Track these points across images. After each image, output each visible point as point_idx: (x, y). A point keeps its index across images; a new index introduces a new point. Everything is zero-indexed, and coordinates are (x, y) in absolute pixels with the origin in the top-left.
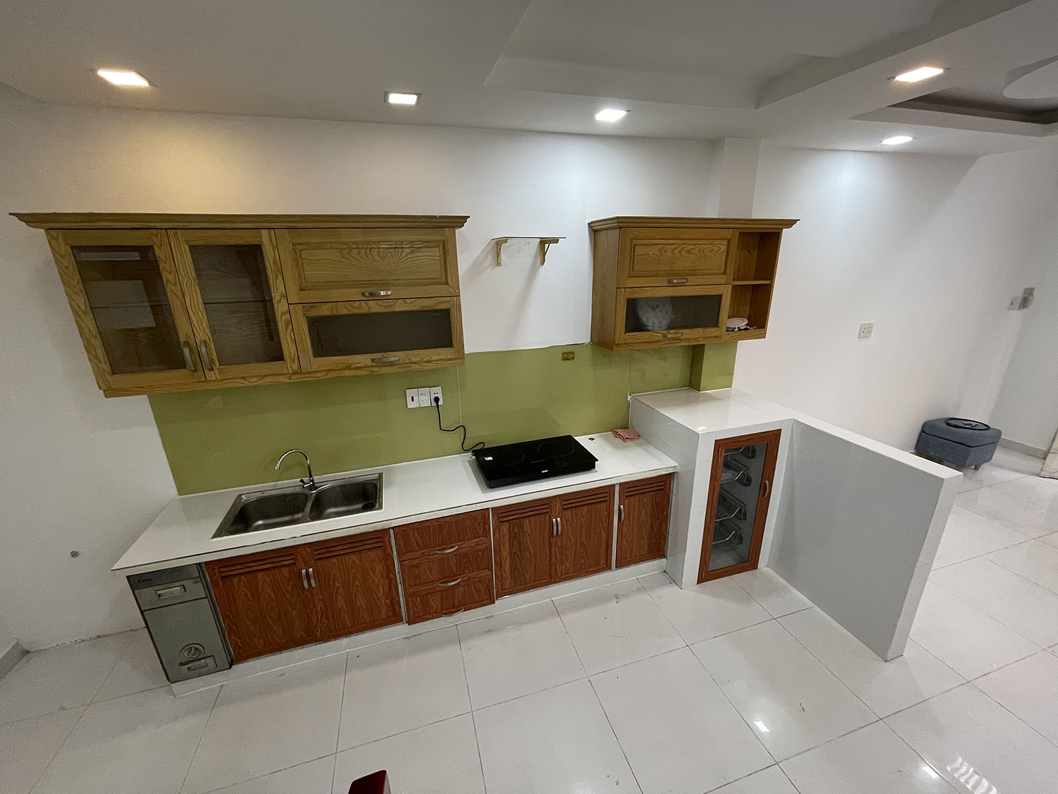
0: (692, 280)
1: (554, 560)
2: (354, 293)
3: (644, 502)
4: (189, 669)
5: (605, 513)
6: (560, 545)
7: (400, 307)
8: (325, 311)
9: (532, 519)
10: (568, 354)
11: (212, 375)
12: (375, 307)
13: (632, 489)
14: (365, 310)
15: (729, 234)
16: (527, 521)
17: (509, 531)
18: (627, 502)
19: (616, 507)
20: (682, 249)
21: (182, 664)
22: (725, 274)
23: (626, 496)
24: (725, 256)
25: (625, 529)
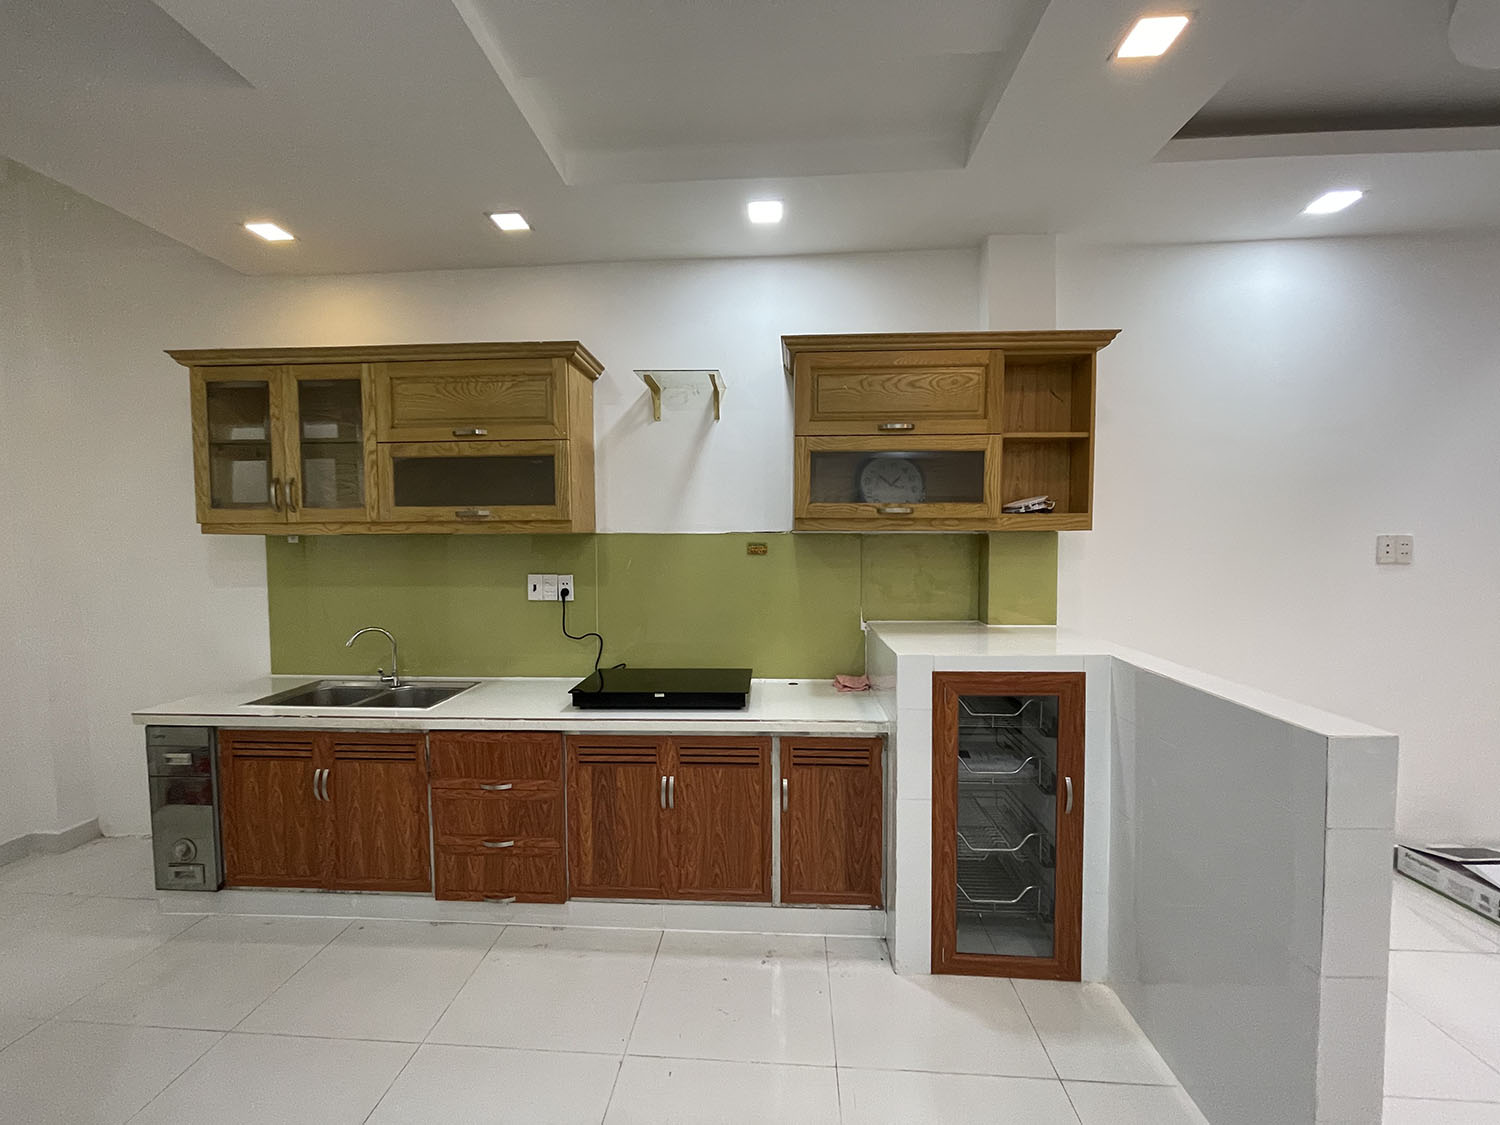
0: (922, 426)
1: (665, 852)
2: (446, 433)
3: (831, 784)
4: (177, 874)
5: (757, 787)
6: (675, 827)
7: (495, 450)
8: (412, 452)
9: (630, 768)
10: (757, 546)
11: (293, 517)
12: (467, 450)
13: (804, 750)
14: (455, 453)
15: (984, 357)
16: (621, 769)
17: (593, 780)
18: (795, 775)
19: (776, 779)
20: (899, 380)
21: (172, 865)
22: (985, 418)
23: (794, 764)
24: (982, 391)
25: (795, 828)
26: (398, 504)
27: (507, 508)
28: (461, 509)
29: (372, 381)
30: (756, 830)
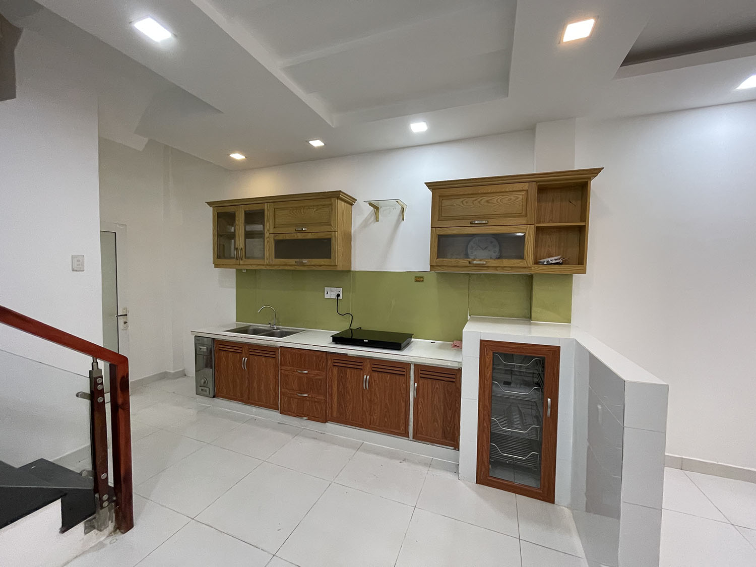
0: (492, 222)
1: (365, 409)
2: (292, 230)
3: (437, 388)
4: (202, 390)
5: (404, 385)
6: (369, 398)
7: (310, 236)
8: (281, 237)
9: (353, 370)
10: (419, 278)
11: (242, 262)
12: (300, 236)
14: (295, 238)
15: (526, 186)
16: (349, 370)
17: (338, 374)
18: (421, 382)
20: (482, 200)
21: (200, 386)
22: (526, 217)
23: (421, 377)
24: (524, 204)
25: (420, 406)
26: (275, 258)
27: (313, 260)
28: (298, 260)
29: (268, 210)
30: (403, 404)
